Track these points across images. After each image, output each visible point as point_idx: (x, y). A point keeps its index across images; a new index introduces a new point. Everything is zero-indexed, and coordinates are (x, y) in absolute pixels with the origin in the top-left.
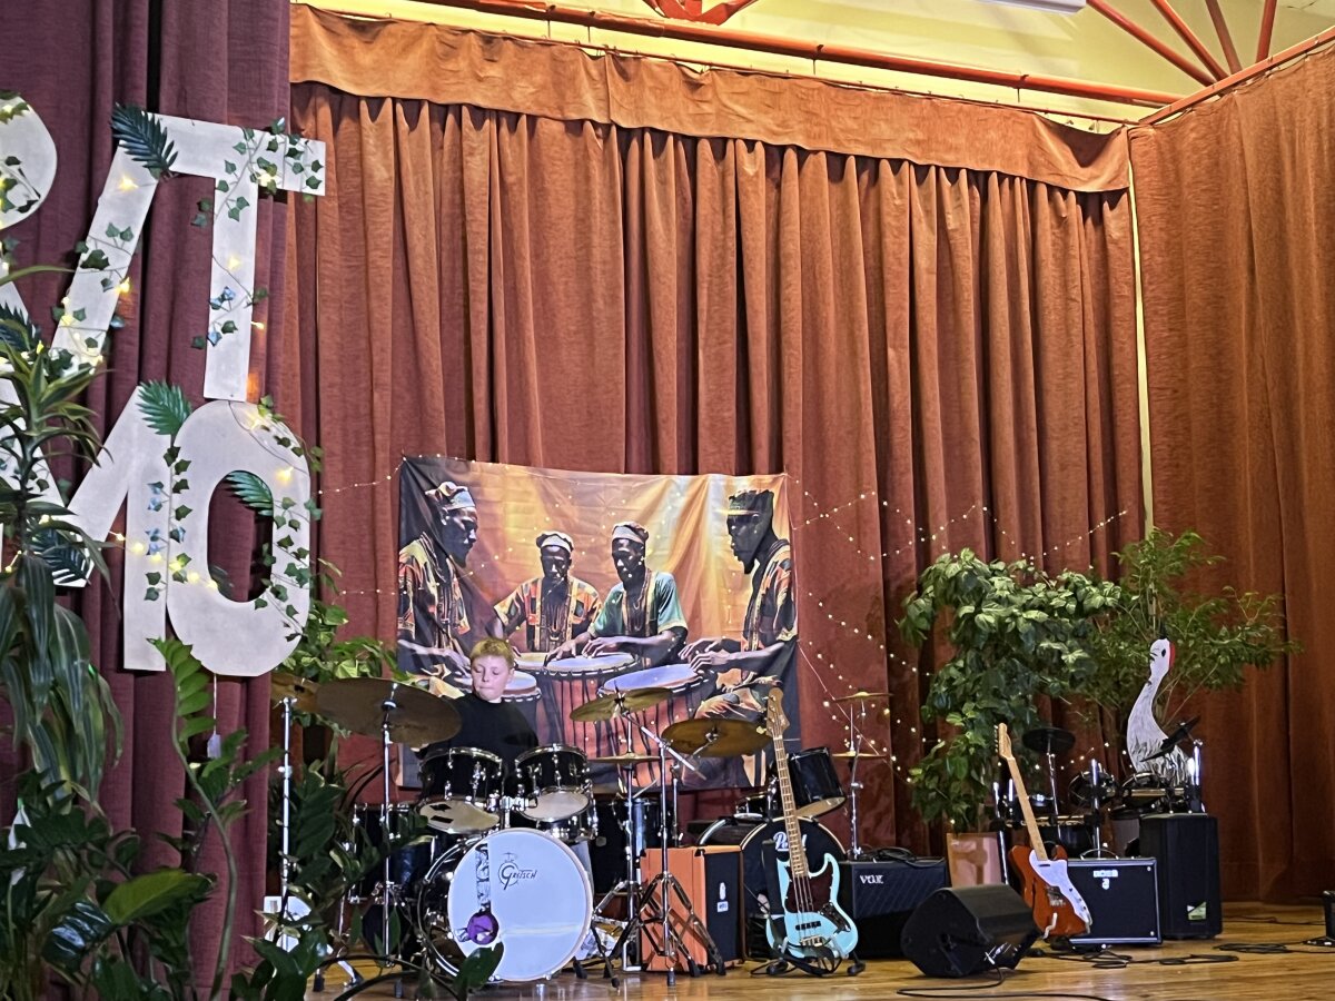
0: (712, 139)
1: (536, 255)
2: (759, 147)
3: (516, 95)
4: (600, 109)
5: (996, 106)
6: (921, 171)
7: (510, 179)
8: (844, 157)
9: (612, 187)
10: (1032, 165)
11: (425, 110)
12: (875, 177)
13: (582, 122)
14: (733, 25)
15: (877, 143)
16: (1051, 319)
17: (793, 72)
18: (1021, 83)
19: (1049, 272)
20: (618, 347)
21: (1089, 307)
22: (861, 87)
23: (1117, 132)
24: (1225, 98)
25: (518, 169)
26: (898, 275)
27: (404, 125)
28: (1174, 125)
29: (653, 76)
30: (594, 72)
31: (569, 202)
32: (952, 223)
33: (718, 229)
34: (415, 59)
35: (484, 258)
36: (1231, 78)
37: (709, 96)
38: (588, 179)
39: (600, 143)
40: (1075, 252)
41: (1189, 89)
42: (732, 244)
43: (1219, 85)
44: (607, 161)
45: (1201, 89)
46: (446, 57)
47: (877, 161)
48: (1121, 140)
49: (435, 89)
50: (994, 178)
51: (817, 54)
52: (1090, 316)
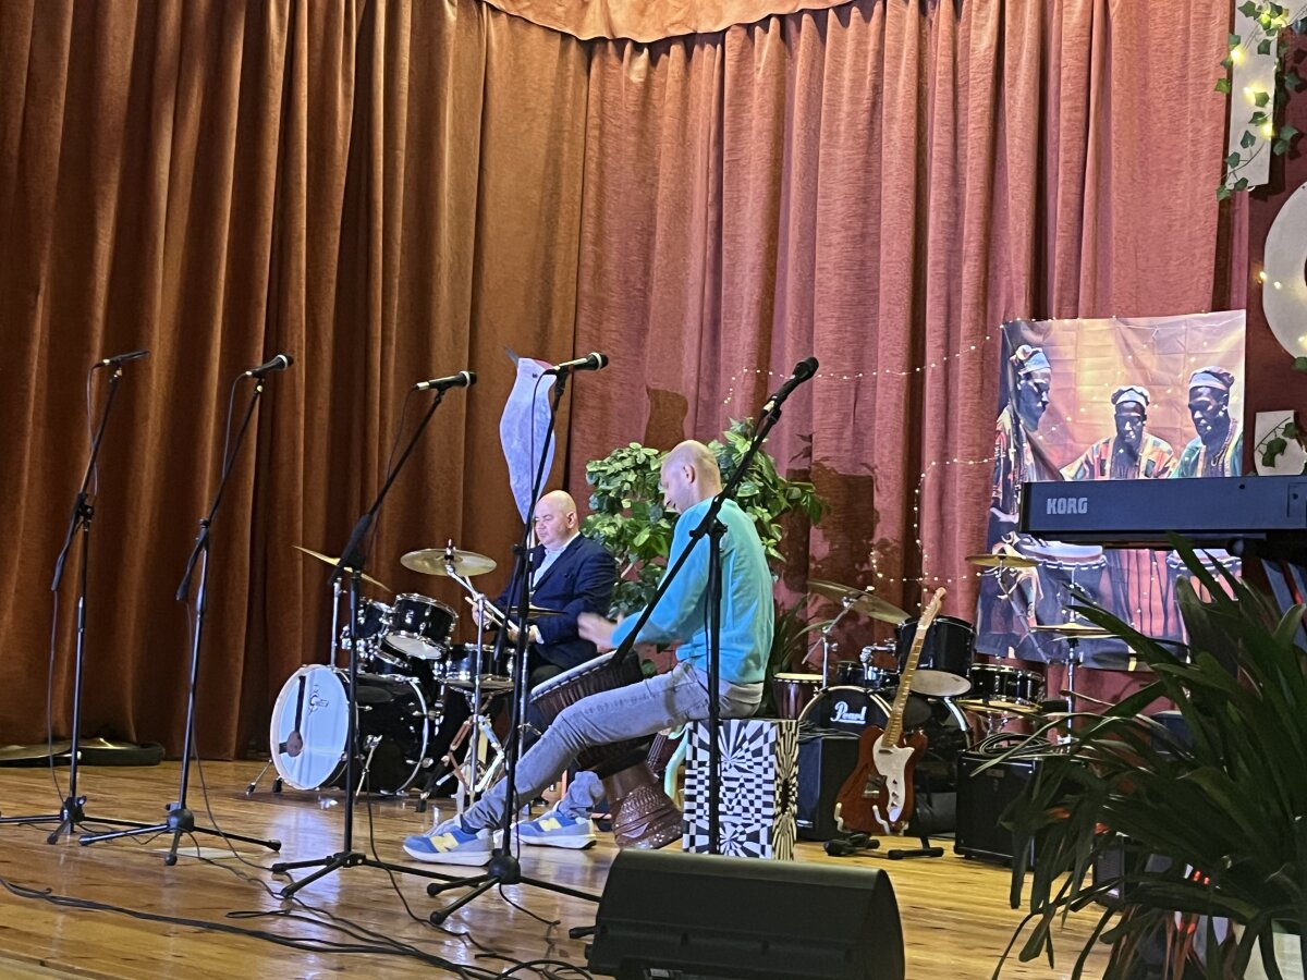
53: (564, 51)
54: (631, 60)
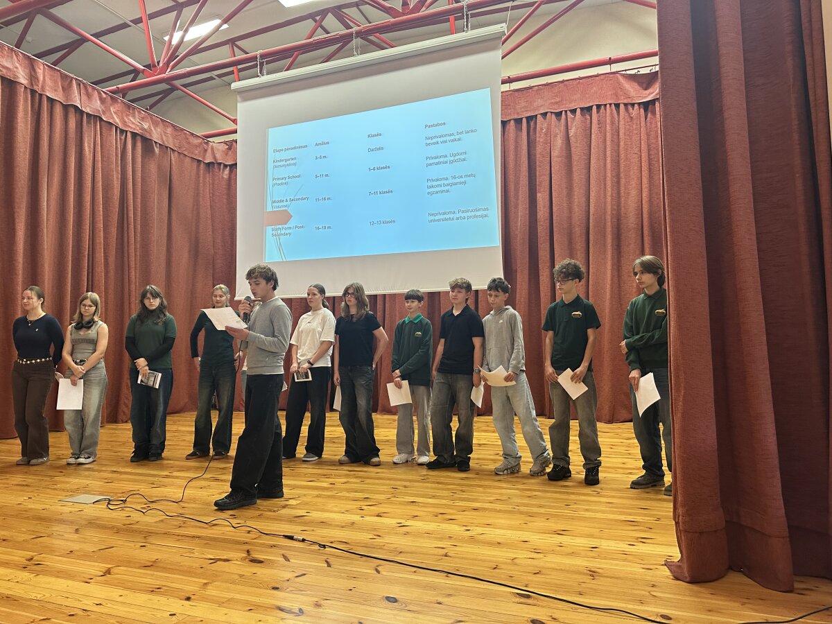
5: (598, 75)
6: (558, 115)
8: (522, 119)
10: (616, 96)
15: (536, 109)
18: (610, 62)
32: (572, 132)
40: (636, 132)
47: (536, 116)
50: (595, 107)
52: (645, 159)
53: (198, 166)
54: (223, 170)
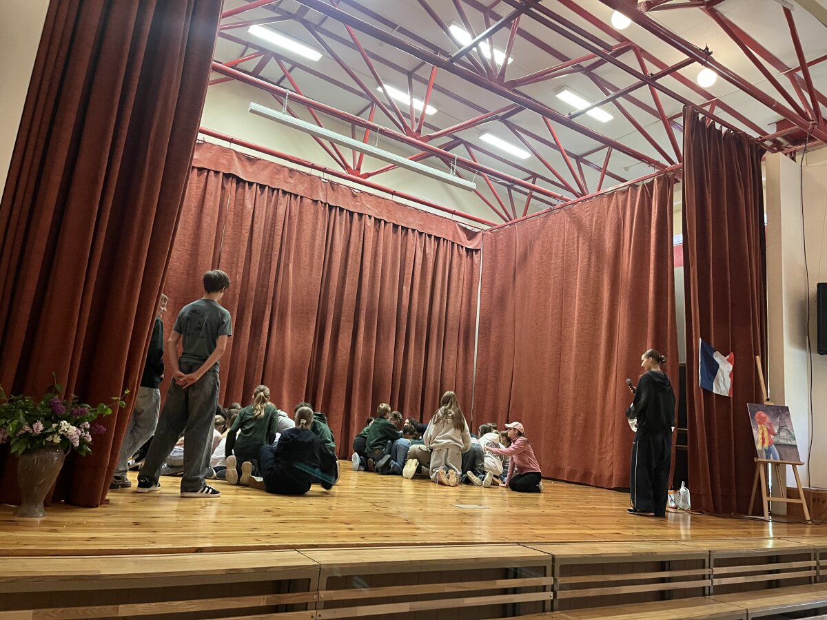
0: (358, 214)
1: (297, 240)
2: (373, 218)
3: (298, 189)
4: (324, 198)
5: (445, 218)
6: (421, 234)
7: (293, 214)
8: (398, 226)
9: (325, 223)
10: (454, 238)
11: (267, 188)
12: (407, 234)
13: (317, 201)
14: (369, 180)
15: (408, 223)
16: (453, 284)
17: (386, 197)
18: (453, 213)
19: (455, 270)
20: (319, 272)
21: (465, 282)
22: (406, 206)
23: (480, 232)
24: (512, 226)
25: (295, 211)
26: (409, 264)
27: (259, 192)
28: (496, 232)
29: (342, 191)
30: (324, 187)
31: (311, 225)
32: (427, 251)
33: (357, 241)
34: (266, 173)
35: (280, 237)
36: (514, 221)
37: (359, 200)
38: (317, 219)
39: (322, 208)
40: (463, 265)
41: (500, 222)
42: (361, 246)
43: (510, 222)
44: (324, 215)
45: (504, 223)
46: (277, 174)
47: (407, 229)
48: (481, 234)
49: (272, 183)
50: (442, 239)
51: (394, 193)
52: (465, 285)
